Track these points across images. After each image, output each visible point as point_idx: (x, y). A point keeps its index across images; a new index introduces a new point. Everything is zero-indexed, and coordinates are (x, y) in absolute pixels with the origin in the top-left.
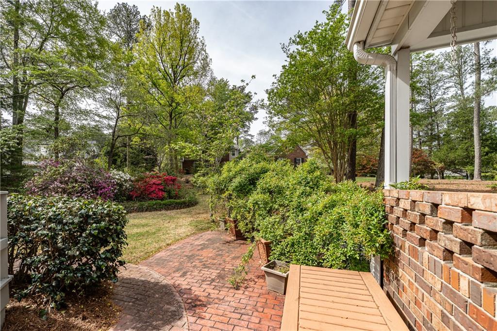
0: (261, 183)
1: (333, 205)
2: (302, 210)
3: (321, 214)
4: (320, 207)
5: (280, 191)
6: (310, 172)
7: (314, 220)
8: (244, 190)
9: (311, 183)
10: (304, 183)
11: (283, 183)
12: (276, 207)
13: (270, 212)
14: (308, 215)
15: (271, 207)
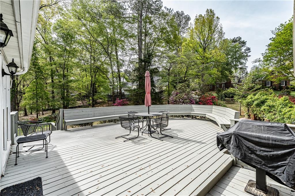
0: (266, 104)
1: (290, 111)
2: (281, 112)
3: (286, 113)
4: (286, 111)
5: (273, 106)
6: (285, 101)
7: (284, 114)
8: (258, 105)
9: (285, 105)
10: (282, 104)
11: (274, 104)
12: (272, 111)
13: (270, 112)
14: (283, 113)
15: (270, 111)
